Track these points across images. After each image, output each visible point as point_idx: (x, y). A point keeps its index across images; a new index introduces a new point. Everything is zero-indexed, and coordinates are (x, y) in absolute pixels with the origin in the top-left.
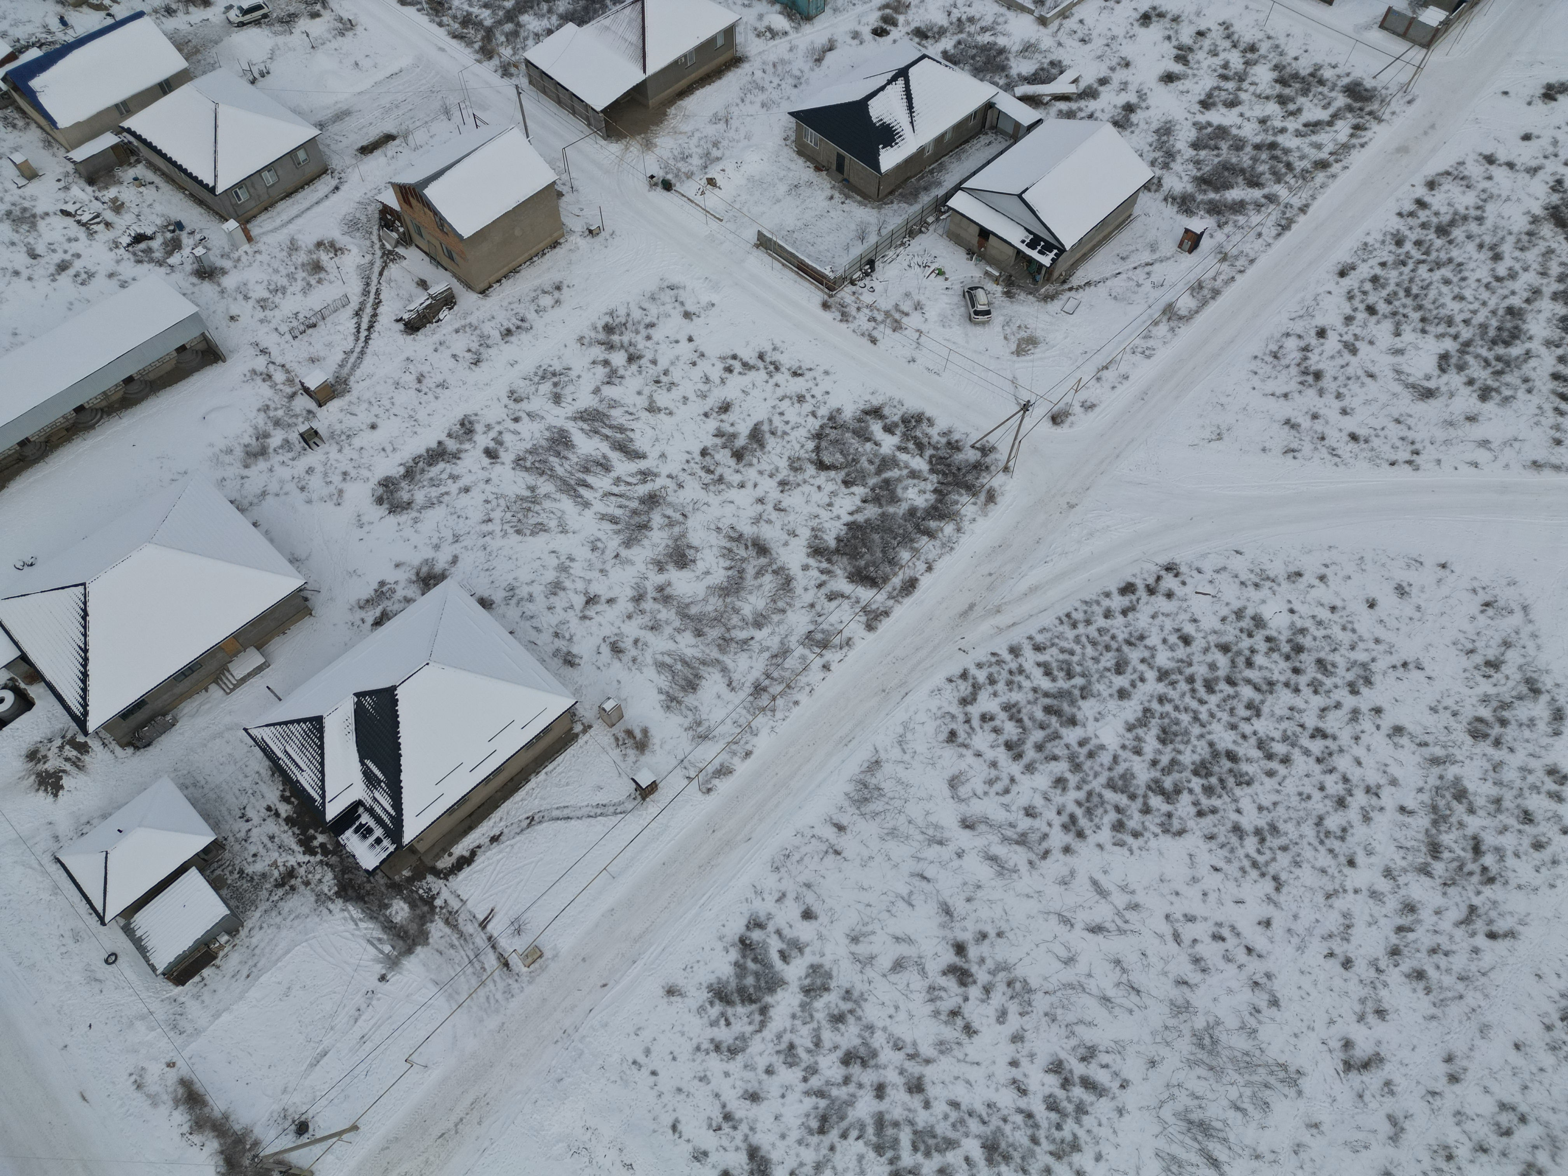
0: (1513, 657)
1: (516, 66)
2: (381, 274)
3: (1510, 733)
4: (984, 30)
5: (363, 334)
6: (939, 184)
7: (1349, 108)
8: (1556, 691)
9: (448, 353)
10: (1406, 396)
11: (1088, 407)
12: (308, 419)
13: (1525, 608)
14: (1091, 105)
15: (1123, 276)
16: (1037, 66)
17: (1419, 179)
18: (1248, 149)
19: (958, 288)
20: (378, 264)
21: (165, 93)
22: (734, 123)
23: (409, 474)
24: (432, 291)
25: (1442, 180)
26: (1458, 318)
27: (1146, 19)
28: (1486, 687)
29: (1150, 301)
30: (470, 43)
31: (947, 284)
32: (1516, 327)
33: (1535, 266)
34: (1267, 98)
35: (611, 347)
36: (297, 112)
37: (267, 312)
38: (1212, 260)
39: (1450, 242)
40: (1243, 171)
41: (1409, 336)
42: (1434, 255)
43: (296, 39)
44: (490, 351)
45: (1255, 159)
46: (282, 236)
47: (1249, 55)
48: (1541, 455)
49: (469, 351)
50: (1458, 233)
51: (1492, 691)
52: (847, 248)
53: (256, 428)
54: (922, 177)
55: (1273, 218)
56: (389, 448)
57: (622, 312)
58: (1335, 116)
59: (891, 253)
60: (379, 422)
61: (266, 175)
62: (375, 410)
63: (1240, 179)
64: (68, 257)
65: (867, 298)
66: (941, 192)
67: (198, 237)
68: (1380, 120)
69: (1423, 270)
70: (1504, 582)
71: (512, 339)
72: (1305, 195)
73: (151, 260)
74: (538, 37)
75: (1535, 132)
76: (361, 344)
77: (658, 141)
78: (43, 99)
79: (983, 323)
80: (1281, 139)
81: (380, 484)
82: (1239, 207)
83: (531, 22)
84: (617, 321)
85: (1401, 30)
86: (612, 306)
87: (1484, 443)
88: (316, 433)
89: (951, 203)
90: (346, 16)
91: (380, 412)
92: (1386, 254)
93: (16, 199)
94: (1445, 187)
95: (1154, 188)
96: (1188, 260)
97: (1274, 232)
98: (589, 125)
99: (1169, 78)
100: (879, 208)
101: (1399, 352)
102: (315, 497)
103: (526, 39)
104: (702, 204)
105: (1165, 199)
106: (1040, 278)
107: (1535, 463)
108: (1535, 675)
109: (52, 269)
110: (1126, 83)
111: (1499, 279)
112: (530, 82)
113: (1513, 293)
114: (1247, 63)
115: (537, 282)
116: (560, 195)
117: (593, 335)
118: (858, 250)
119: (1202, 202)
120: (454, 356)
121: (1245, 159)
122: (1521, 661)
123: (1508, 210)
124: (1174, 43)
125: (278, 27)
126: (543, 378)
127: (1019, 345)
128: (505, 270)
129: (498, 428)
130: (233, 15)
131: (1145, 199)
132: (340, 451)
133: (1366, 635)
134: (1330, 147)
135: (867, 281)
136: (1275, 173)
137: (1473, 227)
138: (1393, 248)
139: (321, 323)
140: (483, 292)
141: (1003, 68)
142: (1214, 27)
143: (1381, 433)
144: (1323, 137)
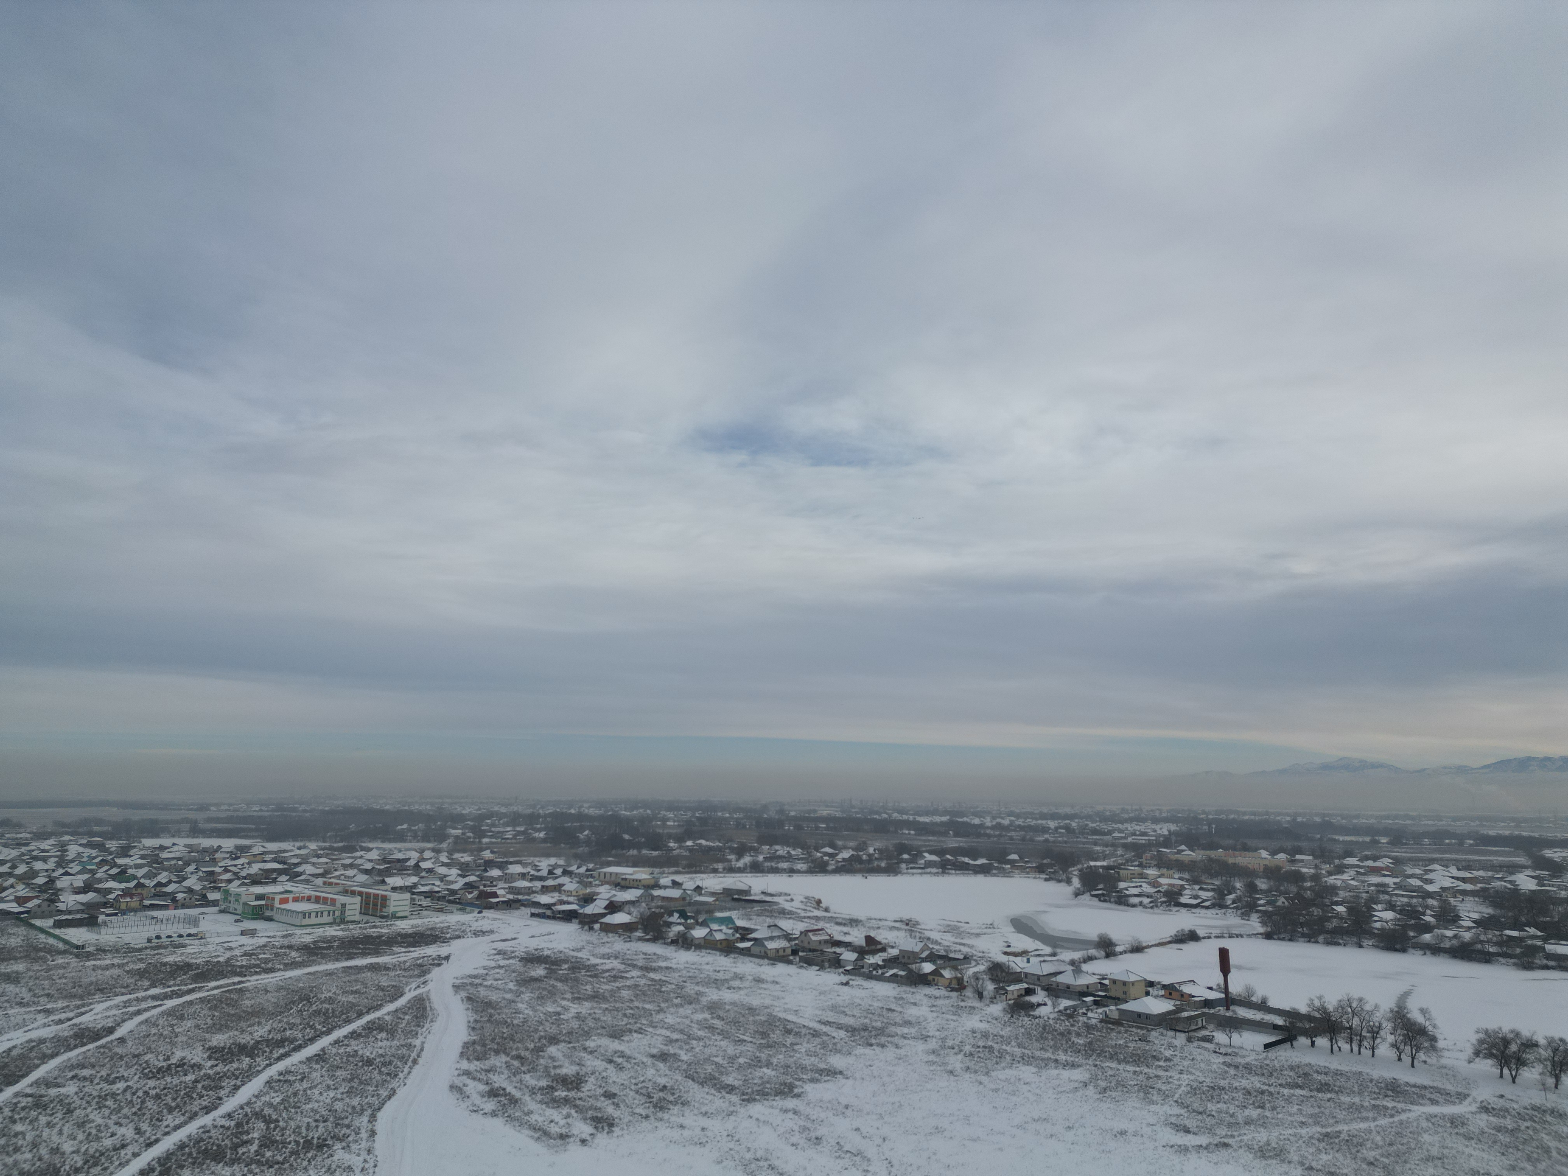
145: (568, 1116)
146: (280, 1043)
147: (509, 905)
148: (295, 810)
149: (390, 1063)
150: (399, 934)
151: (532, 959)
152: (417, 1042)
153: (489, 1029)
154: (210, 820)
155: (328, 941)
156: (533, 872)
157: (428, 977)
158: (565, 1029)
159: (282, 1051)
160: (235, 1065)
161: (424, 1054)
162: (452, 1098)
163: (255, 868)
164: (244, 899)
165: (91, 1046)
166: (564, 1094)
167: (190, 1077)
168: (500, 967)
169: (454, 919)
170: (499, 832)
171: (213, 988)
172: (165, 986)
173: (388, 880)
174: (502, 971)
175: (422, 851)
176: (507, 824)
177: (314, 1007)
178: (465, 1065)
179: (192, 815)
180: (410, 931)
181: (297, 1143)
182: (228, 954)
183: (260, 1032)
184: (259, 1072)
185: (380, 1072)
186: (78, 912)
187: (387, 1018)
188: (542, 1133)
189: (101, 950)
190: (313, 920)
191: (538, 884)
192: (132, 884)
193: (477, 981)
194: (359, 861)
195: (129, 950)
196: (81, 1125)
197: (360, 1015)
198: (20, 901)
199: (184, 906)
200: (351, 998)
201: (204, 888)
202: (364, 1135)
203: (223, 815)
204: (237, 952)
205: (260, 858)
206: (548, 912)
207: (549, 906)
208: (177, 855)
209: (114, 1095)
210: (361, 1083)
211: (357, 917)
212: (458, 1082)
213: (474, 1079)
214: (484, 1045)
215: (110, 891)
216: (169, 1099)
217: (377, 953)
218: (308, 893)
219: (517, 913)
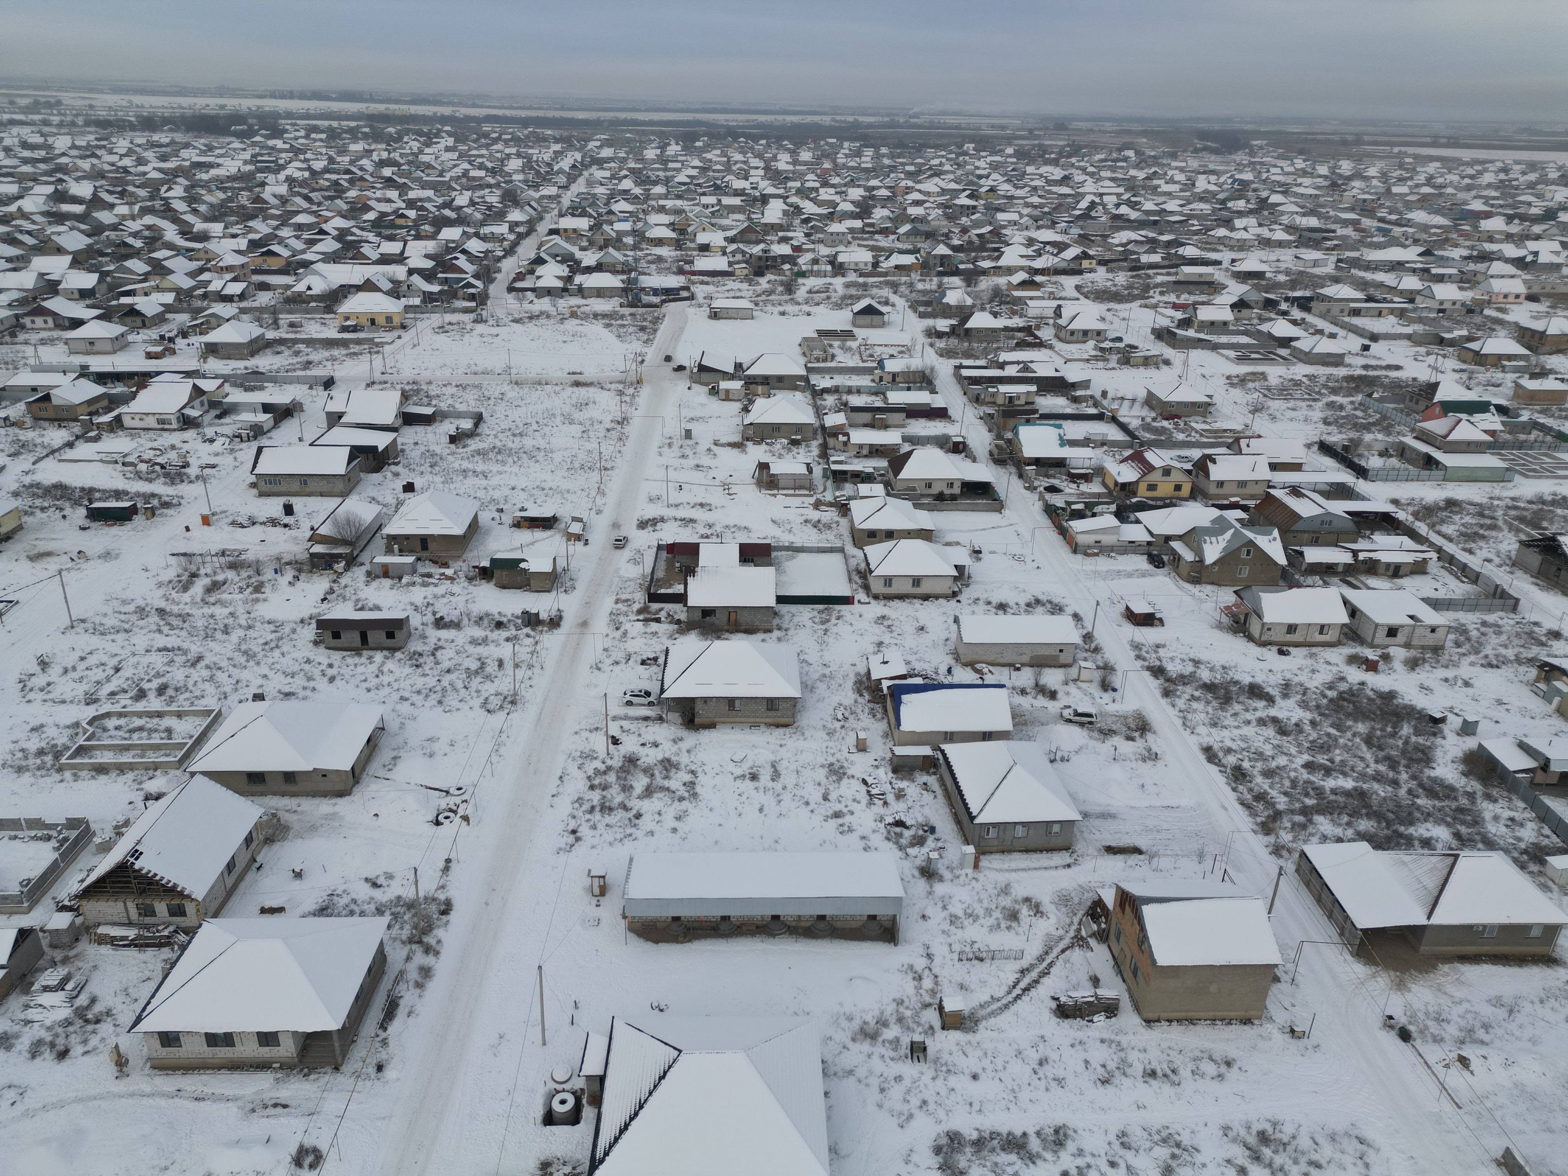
1: (1289, 851)
2: (1063, 951)
5: (1017, 991)
9: (1084, 1055)
12: (926, 1033)
20: (1066, 942)
21: (984, 740)
22: (1520, 1018)
23: (979, 1144)
24: (1100, 992)
30: (1253, 814)
35: (1257, 1158)
36: (1073, 797)
37: (952, 928)
43: (1106, 747)
44: (1124, 1080)
46: (1002, 878)
49: (1104, 1066)
53: (882, 1013)
56: (976, 1107)
57: (1288, 1130)
60: (983, 1076)
61: (1019, 828)
62: (986, 1063)
64: (845, 810)
67: (940, 844)
71: (1153, 1082)
73: (897, 843)
74: (1324, 839)
76: (1010, 998)
77: (1414, 987)
78: (903, 709)
81: (948, 1134)
83: (1323, 824)
84: (1278, 1135)
86: (1280, 1117)
88: (925, 1049)
90: (1155, 749)
91: (990, 1068)
93: (842, 758)
98: (1341, 934)
102: (887, 1105)
103: (1313, 835)
104: (1441, 1076)
109: (830, 813)
112: (1297, 871)
115: (1208, 1045)
116: (1277, 979)
117: (1243, 1132)
120: (1087, 1062)
125: (1096, 734)
126: (1164, 1141)
128: (1182, 1015)
129: (1089, 1159)
130: (1067, 713)
132: (934, 1079)
139: (988, 961)
140: (1148, 1022)
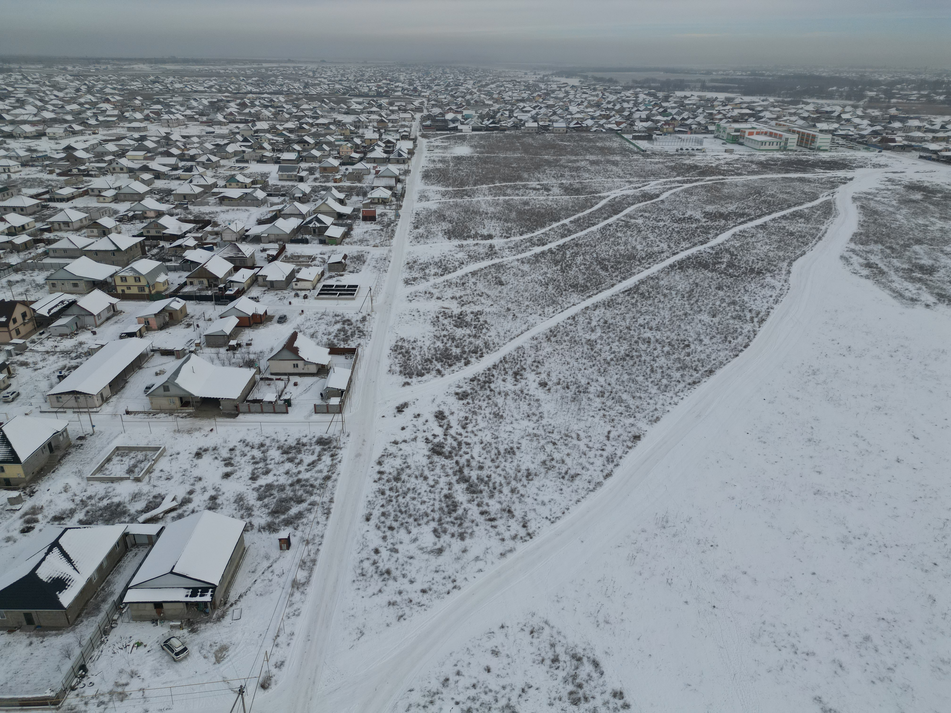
0: (559, 650)
3: (587, 688)
4: (101, 499)
6: (112, 593)
7: (324, 450)
8: (586, 653)
10: (432, 557)
11: (280, 665)
13: (546, 623)
14: (190, 506)
15: (259, 581)
16: (146, 502)
17: (373, 463)
18: (288, 488)
19: (156, 647)
25: (383, 459)
26: (429, 511)
27: (198, 455)
28: (561, 674)
29: (282, 586)
31: (148, 648)
32: (453, 502)
33: (442, 474)
34: (283, 462)
38: (302, 547)
39: (403, 482)
40: (291, 499)
41: (415, 531)
42: (401, 490)
45: (294, 491)
47: (262, 449)
48: (501, 549)
50: (404, 477)
51: (564, 674)
52: (59, 669)
54: (98, 595)
55: (319, 512)
58: (319, 456)
59: (96, 653)
63: (292, 503)
65: (90, 692)
66: (115, 597)
68: (341, 448)
69: (400, 499)
70: (530, 616)
72: (328, 495)
75: (405, 425)
79: (185, 657)
80: (300, 476)
82: (300, 515)
85: (326, 411)
87: (477, 559)
89: (126, 600)
92: (381, 500)
94: (386, 461)
95: (249, 528)
96: (289, 554)
97: (324, 518)
99: (227, 475)
100: (73, 630)
101: (415, 540)
105: (259, 531)
106: (209, 610)
107: (501, 554)
108: (573, 652)
110: (204, 488)
111: (433, 486)
113: (442, 489)
114: (263, 452)
118: (68, 665)
119: (279, 522)
121: (289, 493)
122: (563, 649)
123: (417, 457)
124: (220, 459)
127: (216, 657)
131: (248, 536)
133: (497, 688)
134: (326, 469)
135: (85, 681)
136: (307, 492)
137: (408, 471)
138: (382, 497)
141: (124, 513)
142: (237, 444)
143: (434, 582)
144: (320, 466)
145: (919, 289)
146: (742, 215)
147: (903, 148)
148: (763, 75)
149: (804, 237)
150: (821, 161)
151: (913, 187)
152: (823, 228)
153: (873, 227)
154: (713, 81)
155: (775, 161)
156: (928, 126)
157: (836, 190)
158: (929, 236)
159: (742, 220)
160: (717, 223)
161: (826, 235)
162: (841, 263)
163: (736, 112)
164: (728, 131)
165: (649, 202)
166: (919, 276)
167: (694, 225)
168: (888, 190)
169: (860, 154)
170: (905, 95)
171: (708, 181)
172: (684, 176)
173: (817, 125)
174: (889, 193)
175: (844, 107)
176: (914, 89)
177: (763, 198)
178: (852, 246)
179: (703, 78)
180: (828, 160)
181: (746, 269)
182: (717, 162)
183: (732, 208)
184: (729, 229)
185: (798, 241)
186: (643, 132)
187: (806, 211)
188: (899, 295)
189: (654, 154)
190: (767, 147)
191: (930, 135)
192: (669, 118)
193: (870, 197)
194: (800, 111)
195: (667, 155)
196: (645, 238)
197: (789, 206)
198: (618, 124)
199: (696, 133)
200: (785, 196)
201: (707, 122)
202: (784, 272)
203: (720, 77)
204: (722, 162)
205: (739, 106)
206: (934, 156)
207: (935, 152)
208: (693, 102)
209: (659, 227)
210: (785, 244)
211: (794, 148)
212: (847, 254)
213: (858, 255)
214: (868, 236)
215: (658, 121)
216: (684, 234)
217: (804, 171)
218: (766, 130)
219: (909, 154)
